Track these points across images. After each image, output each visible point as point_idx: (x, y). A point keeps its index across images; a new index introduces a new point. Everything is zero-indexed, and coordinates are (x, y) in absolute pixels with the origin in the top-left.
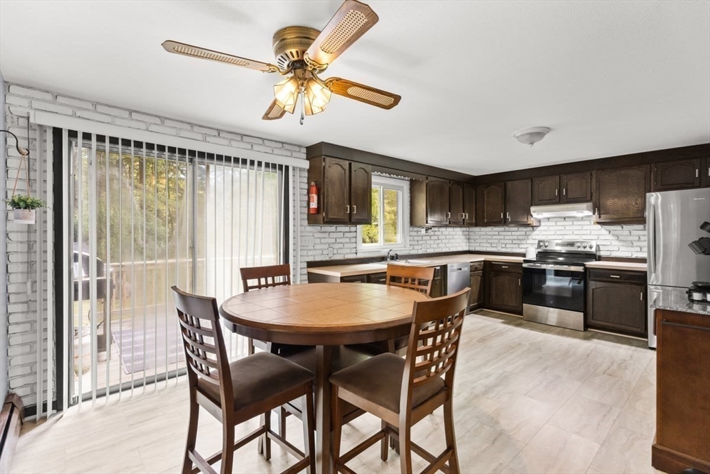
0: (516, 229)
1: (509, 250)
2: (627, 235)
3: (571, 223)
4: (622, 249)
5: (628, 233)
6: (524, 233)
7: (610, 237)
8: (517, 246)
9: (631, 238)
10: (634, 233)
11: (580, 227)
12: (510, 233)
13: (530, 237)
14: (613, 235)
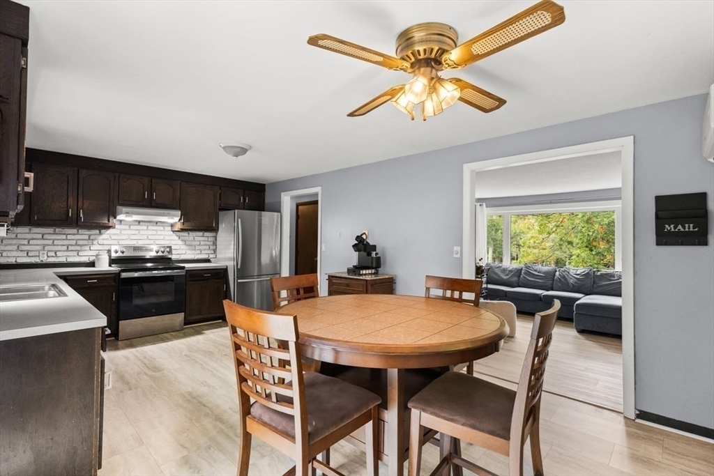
0: (75, 231)
1: (63, 260)
2: (192, 241)
3: (145, 228)
4: (188, 252)
5: (192, 238)
6: (87, 237)
7: (180, 242)
8: (75, 253)
9: (194, 243)
10: (196, 238)
11: (154, 232)
12: (64, 237)
13: (95, 242)
14: (182, 240)
